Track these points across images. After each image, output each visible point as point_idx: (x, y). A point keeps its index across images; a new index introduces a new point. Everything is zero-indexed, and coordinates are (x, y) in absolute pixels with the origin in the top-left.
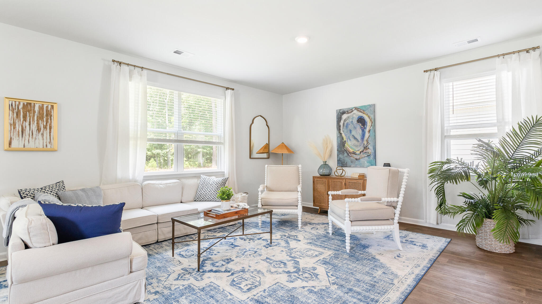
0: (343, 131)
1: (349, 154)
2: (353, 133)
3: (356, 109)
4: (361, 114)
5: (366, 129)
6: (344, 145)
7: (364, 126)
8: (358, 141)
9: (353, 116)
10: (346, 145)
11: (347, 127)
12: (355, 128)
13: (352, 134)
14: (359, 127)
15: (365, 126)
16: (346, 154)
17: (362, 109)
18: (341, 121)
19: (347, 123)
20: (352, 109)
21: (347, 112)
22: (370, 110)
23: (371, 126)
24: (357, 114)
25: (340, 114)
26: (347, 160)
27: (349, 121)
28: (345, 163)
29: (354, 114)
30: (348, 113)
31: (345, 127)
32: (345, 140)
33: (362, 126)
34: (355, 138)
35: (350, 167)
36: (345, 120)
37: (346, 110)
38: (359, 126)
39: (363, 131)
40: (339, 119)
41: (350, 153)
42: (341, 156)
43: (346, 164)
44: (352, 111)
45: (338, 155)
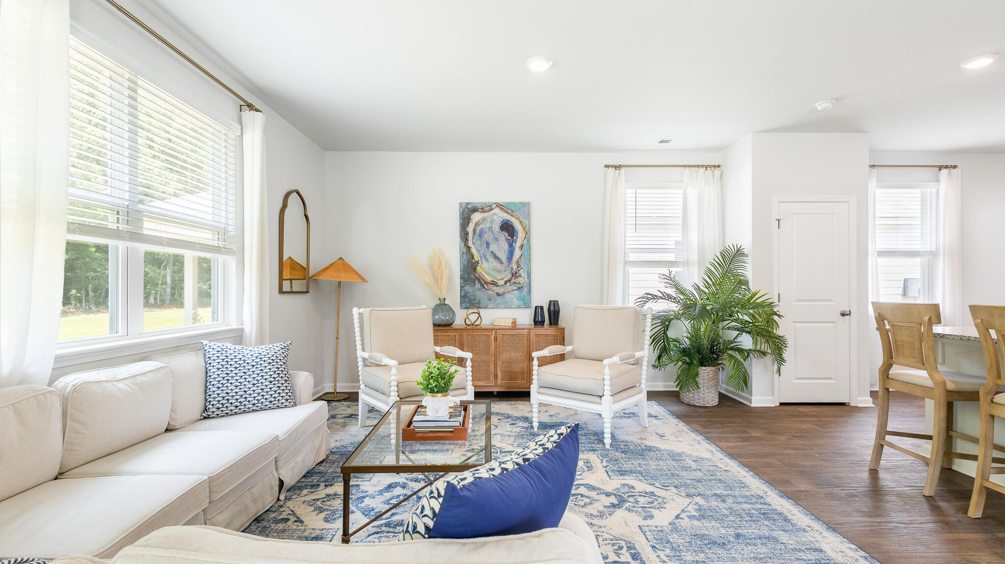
0: (473, 244)
1: (485, 286)
2: (493, 247)
3: (499, 205)
4: (507, 217)
5: (515, 242)
6: (475, 269)
7: (512, 237)
8: (502, 263)
9: (492, 217)
10: (478, 268)
11: (480, 236)
12: (496, 239)
13: (491, 250)
14: (504, 238)
15: (515, 238)
16: (478, 285)
17: (508, 208)
18: (470, 224)
19: (482, 228)
20: (491, 206)
21: (482, 209)
22: (522, 211)
23: (525, 238)
24: (499, 216)
25: (467, 213)
26: (481, 295)
27: (484, 226)
28: (477, 301)
29: (495, 214)
30: (485, 212)
31: (476, 237)
32: (477, 259)
33: (510, 238)
34: (496, 257)
35: (486, 307)
36: (477, 224)
37: (479, 206)
38: (503, 236)
39: (511, 245)
40: (465, 220)
41: (486, 283)
42: (468, 288)
43: (479, 303)
44: (491, 209)
45: (462, 287)
